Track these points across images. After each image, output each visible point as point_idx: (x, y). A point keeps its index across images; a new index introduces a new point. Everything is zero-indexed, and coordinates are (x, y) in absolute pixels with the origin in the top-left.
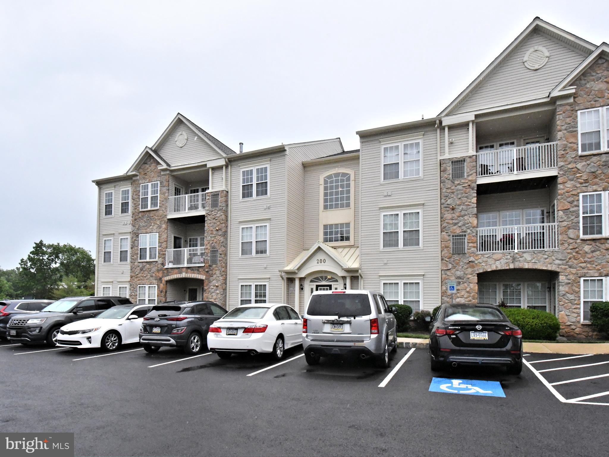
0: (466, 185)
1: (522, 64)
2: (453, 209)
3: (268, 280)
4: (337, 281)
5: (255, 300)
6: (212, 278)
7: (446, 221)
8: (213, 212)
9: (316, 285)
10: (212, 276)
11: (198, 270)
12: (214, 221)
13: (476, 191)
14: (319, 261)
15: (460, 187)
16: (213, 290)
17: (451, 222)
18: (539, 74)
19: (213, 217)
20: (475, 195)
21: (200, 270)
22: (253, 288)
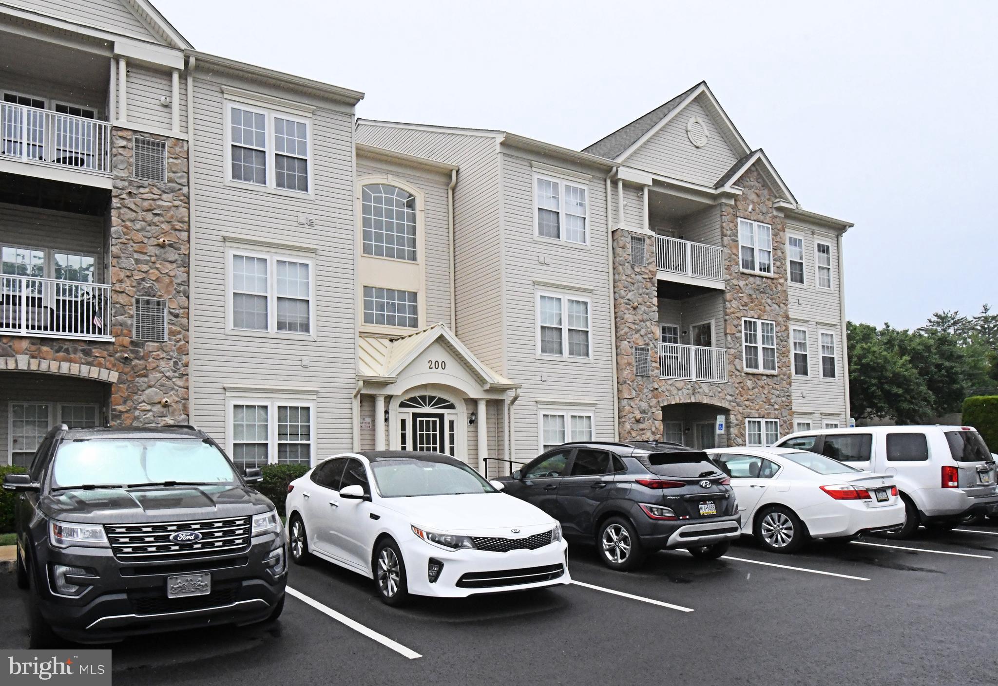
0: (646, 276)
1: (685, 132)
2: (635, 308)
3: (314, 397)
4: (452, 407)
5: (279, 444)
6: (146, 379)
7: (628, 324)
8: (142, 190)
9: (413, 414)
10: (146, 376)
11: (87, 353)
12: (149, 217)
13: (656, 289)
14: (433, 365)
15: (639, 277)
16: (150, 414)
17: (633, 326)
18: (699, 153)
19: (146, 204)
20: (656, 294)
21: (96, 352)
22: (273, 413)
